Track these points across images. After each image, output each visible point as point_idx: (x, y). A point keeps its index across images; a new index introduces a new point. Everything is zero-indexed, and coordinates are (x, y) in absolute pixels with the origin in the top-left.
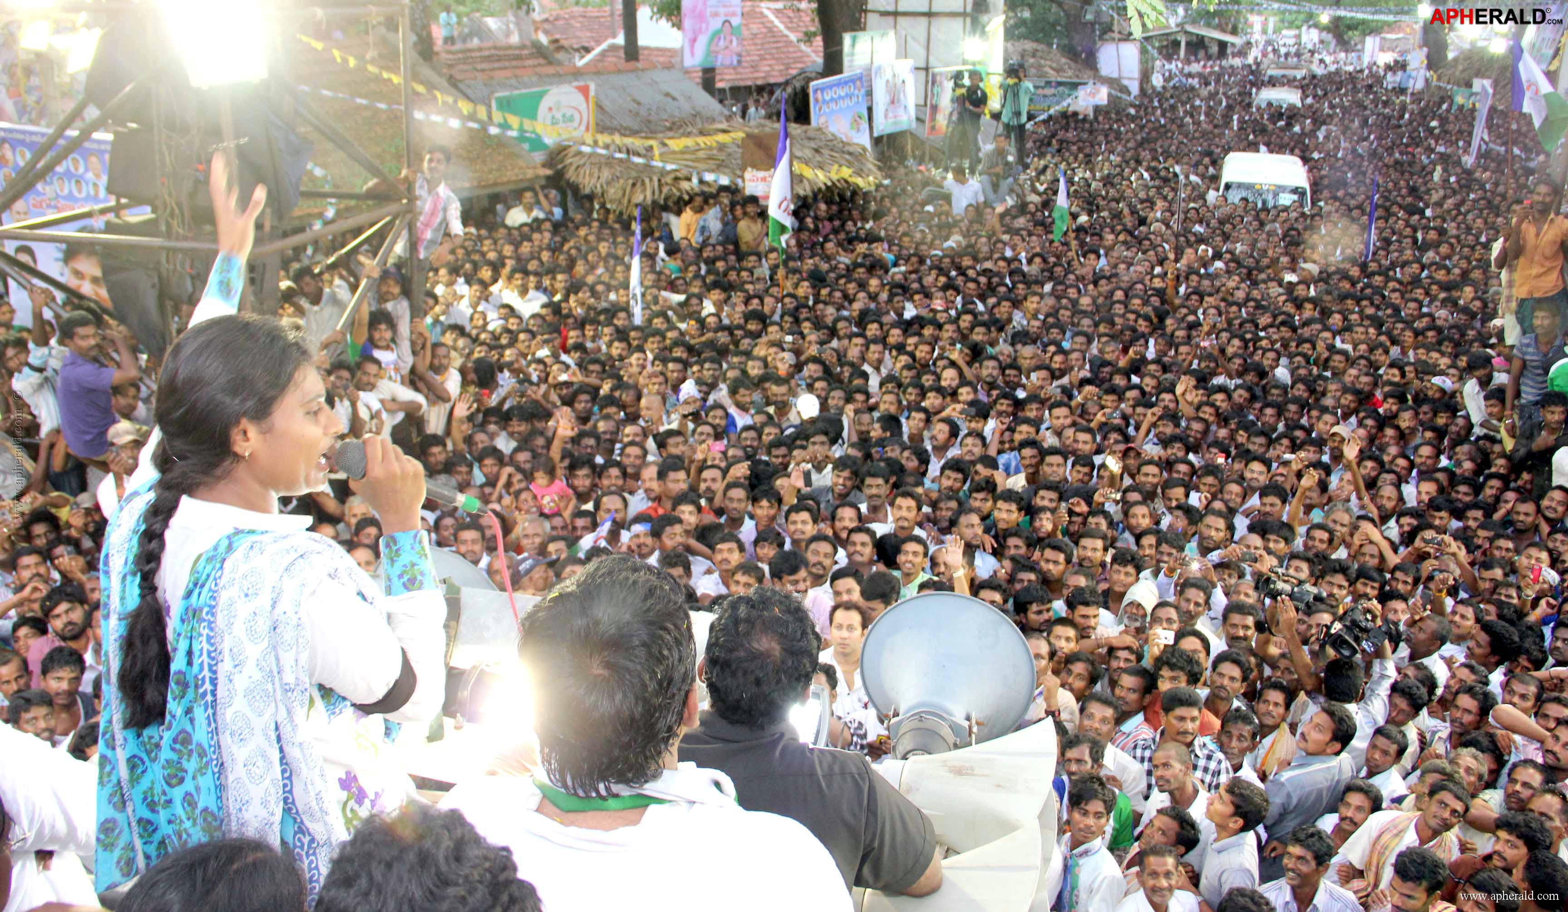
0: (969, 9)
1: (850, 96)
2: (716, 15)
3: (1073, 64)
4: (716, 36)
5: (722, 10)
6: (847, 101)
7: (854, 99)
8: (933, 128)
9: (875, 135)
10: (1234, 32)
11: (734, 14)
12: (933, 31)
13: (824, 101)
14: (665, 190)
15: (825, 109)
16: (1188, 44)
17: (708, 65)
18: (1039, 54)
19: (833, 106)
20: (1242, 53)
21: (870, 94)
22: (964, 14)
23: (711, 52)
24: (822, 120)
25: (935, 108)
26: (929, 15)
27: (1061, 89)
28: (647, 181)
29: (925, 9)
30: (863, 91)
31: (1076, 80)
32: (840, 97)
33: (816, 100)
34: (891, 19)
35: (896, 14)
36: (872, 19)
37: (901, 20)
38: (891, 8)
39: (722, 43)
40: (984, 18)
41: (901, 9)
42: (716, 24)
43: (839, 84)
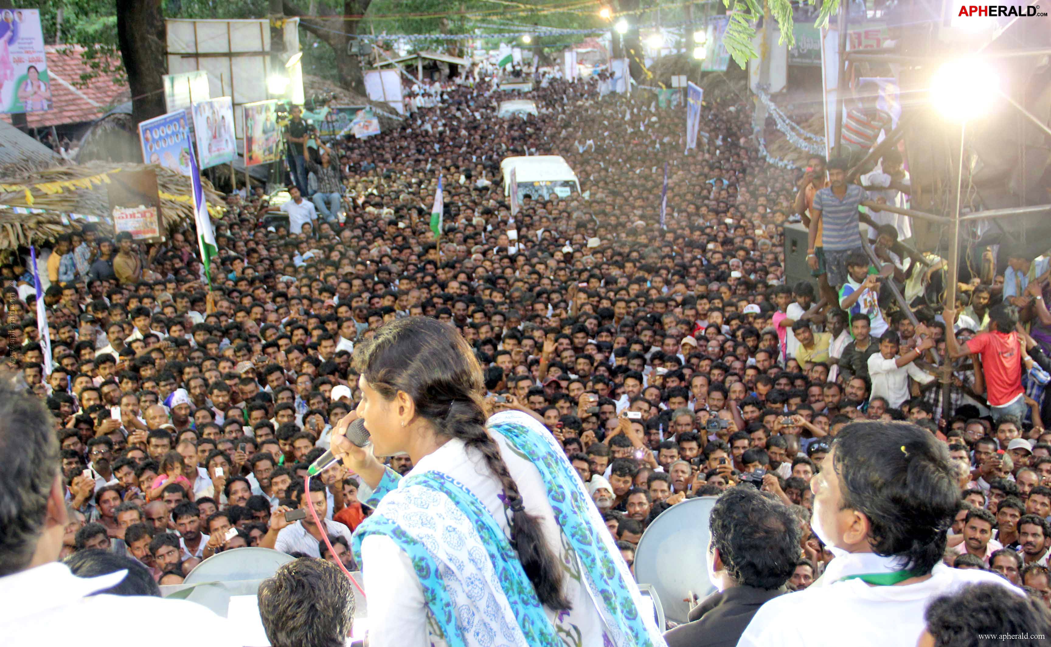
0: (267, 48)
1: (176, 134)
2: (19, 61)
3: (346, 92)
4: (22, 82)
5: (25, 57)
6: (174, 139)
7: (180, 136)
8: (251, 158)
9: (202, 168)
10: (461, 55)
11: (39, 60)
12: (234, 68)
13: (154, 140)
14: (31, 235)
15: (155, 147)
16: (424, 68)
17: (17, 111)
18: (316, 85)
19: (162, 144)
20: (470, 73)
21: (192, 130)
22: (262, 53)
23: (17, 98)
24: (154, 158)
25: (250, 140)
26: (229, 55)
27: (342, 115)
28: (9, 227)
29: (225, 50)
30: (187, 129)
31: (352, 106)
32: (167, 135)
33: (147, 140)
34: (192, 60)
35: (196, 55)
36: (173, 61)
37: (201, 60)
38: (192, 50)
39: (29, 88)
40: (285, 56)
41: (200, 51)
42: (21, 70)
43: (166, 123)
